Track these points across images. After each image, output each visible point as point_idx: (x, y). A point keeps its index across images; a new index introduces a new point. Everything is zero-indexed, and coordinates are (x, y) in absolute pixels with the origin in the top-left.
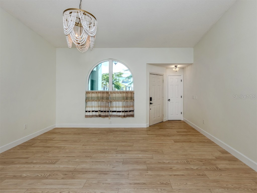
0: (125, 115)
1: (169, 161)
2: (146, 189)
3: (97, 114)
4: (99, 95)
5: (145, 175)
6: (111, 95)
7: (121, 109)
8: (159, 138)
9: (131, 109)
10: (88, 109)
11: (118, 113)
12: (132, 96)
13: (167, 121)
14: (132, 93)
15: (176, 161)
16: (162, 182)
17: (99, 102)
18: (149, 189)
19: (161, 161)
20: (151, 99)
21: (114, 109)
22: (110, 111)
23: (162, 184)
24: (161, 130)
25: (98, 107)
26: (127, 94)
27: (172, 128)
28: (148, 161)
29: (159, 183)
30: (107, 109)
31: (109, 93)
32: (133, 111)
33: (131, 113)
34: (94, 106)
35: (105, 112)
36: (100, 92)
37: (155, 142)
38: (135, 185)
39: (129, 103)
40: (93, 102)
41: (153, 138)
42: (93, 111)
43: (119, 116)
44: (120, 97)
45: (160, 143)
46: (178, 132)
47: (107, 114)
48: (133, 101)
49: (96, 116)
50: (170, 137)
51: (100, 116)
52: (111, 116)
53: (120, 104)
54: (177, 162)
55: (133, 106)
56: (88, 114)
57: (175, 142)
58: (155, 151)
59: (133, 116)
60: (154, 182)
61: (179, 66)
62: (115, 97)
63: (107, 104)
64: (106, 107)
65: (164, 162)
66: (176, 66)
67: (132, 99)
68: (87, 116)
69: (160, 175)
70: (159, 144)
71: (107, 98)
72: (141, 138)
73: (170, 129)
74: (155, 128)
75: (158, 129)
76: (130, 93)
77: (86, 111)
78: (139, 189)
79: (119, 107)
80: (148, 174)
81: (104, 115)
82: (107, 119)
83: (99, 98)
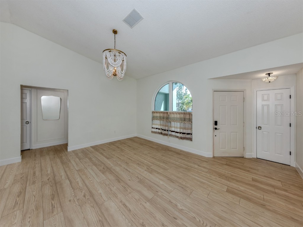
0: (183, 137)
1: (184, 208)
2: (124, 217)
3: (160, 131)
4: (161, 115)
5: (141, 204)
6: (170, 115)
7: (178, 130)
8: (209, 175)
9: (189, 132)
10: (154, 126)
11: (176, 133)
12: (191, 118)
13: (253, 158)
14: (190, 114)
15: (194, 215)
16: (144, 224)
17: (161, 121)
18: (126, 219)
19: (174, 202)
20: (216, 123)
21: (173, 129)
22: (170, 131)
23: (143, 225)
24: (227, 167)
25: (161, 125)
26: (185, 115)
27: (248, 171)
28: (162, 192)
29: (141, 221)
30: (167, 129)
31: (169, 114)
32: (191, 134)
33: (189, 136)
34: (158, 124)
35: (165, 130)
36: (162, 112)
37: (196, 178)
38: (123, 206)
39: (187, 125)
40: (157, 121)
41: (200, 172)
42: (157, 128)
43: (177, 137)
44: (178, 118)
45: (202, 182)
46: (254, 180)
47: (166, 132)
48: (191, 123)
49: (159, 133)
50: (228, 181)
51: (161, 133)
52: (171, 135)
53: (178, 124)
54: (195, 217)
55: (191, 129)
56: (153, 130)
57: (228, 191)
58: (183, 188)
59: (191, 140)
60: (139, 217)
61: (275, 73)
62: (174, 118)
63: (167, 124)
64: (166, 126)
65: (176, 205)
66: (269, 74)
67: (190, 120)
68: (152, 132)
69: (153, 215)
70: (199, 183)
71: (168, 118)
72: (185, 166)
73: (243, 171)
74: (219, 161)
75: (223, 164)
76: (188, 114)
77: (152, 128)
78: (120, 212)
79: (177, 128)
80: (145, 205)
81: (164, 133)
82: (166, 137)
83: (161, 118)
